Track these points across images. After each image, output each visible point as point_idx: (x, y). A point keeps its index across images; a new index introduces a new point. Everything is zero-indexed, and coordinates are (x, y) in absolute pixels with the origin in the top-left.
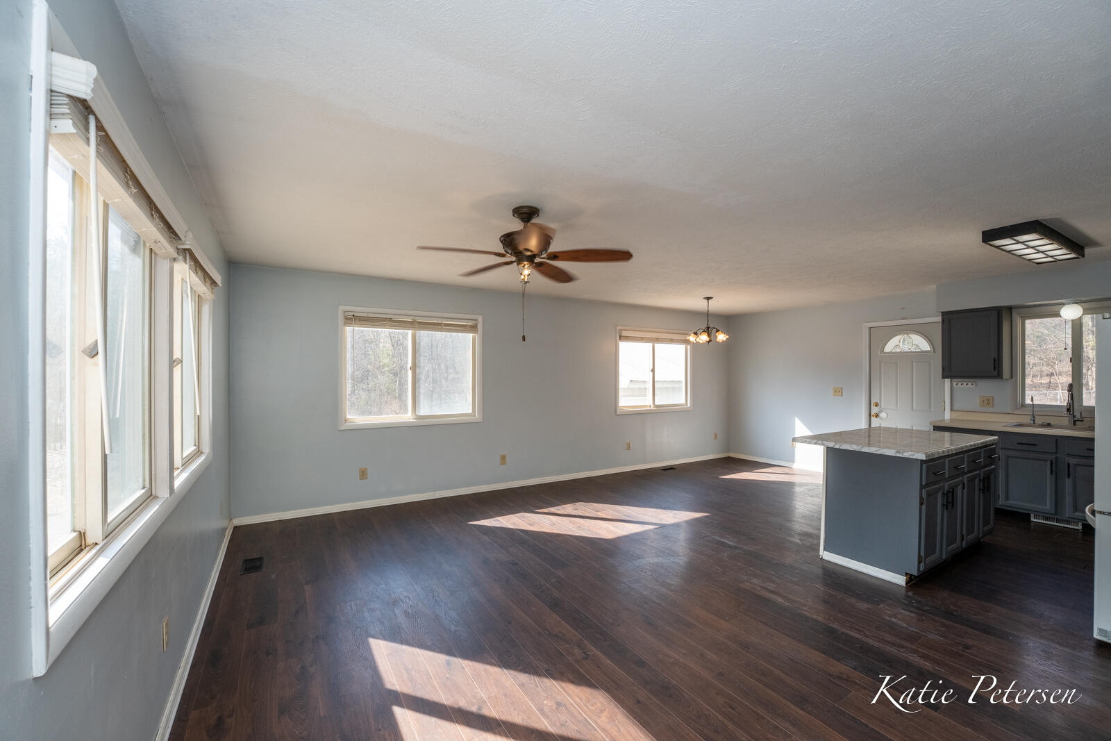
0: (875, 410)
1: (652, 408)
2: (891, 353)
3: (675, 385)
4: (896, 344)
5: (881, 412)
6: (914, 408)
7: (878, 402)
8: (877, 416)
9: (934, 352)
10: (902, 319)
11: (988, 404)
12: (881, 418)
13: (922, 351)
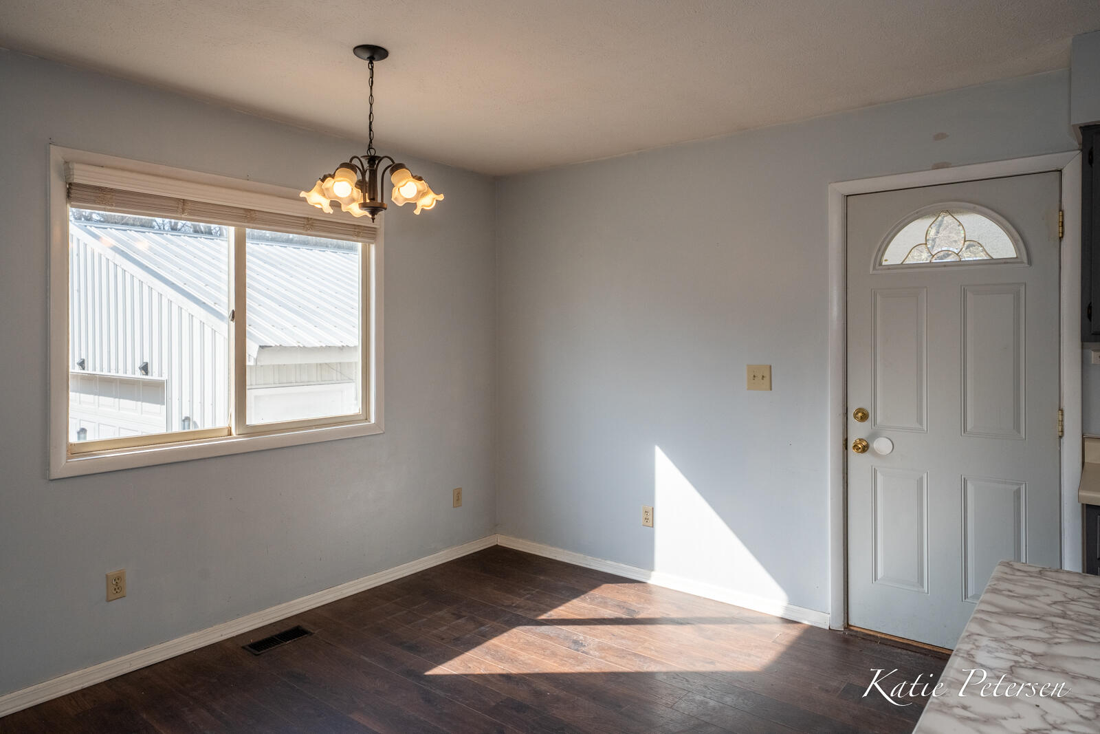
0: (858, 431)
1: (236, 438)
2: (902, 266)
3: (333, 359)
5: (875, 435)
6: (969, 427)
7: (869, 408)
8: (864, 445)
9: (1030, 262)
10: (937, 167)
12: (875, 454)
13: (992, 262)
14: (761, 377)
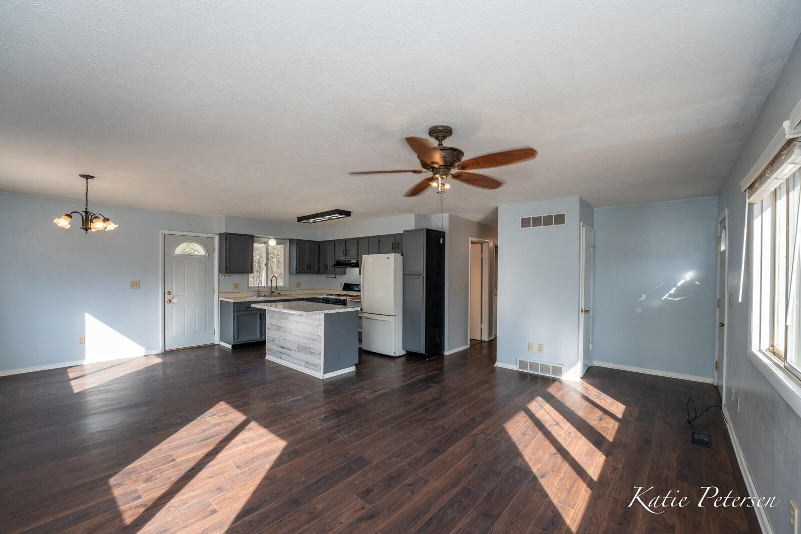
0: (168, 297)
2: (179, 255)
4: (182, 249)
5: (173, 298)
6: (196, 294)
7: (171, 291)
8: (170, 301)
9: (209, 256)
10: (189, 232)
11: (237, 287)
12: (173, 303)
13: (201, 255)
14: (135, 285)
